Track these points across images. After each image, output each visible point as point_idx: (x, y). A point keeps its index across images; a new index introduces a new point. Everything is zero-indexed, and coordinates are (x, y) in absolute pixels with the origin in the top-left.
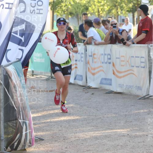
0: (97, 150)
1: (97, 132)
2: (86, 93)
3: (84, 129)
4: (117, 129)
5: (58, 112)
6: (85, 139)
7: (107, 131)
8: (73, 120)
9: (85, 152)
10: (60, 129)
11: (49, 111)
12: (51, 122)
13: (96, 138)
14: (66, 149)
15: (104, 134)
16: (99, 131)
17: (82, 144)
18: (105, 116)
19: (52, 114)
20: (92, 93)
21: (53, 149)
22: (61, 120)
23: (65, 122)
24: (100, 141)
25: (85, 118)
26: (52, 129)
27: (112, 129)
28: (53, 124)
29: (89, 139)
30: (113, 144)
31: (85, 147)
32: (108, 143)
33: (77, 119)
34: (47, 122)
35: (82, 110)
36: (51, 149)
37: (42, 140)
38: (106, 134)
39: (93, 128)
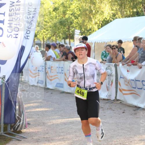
0: (69, 132)
1: (64, 120)
2: (47, 92)
3: (54, 117)
4: (75, 118)
5: (33, 105)
6: (58, 124)
7: (70, 119)
8: (45, 111)
9: (61, 133)
10: (38, 117)
11: (26, 104)
12: (30, 112)
13: (65, 124)
14: (48, 131)
15: (69, 121)
16: (65, 119)
17: (57, 127)
18: (65, 109)
19: (30, 106)
20: (51, 93)
21: (39, 130)
22: (37, 111)
23: (40, 112)
24: (68, 126)
25: (53, 110)
26: (33, 117)
27: (72, 118)
28: (32, 113)
29: (60, 124)
30: (77, 128)
31: (59, 130)
32: (74, 127)
33: (47, 110)
34: (28, 112)
35: (48, 104)
36: (37, 130)
37: (30, 124)
38: (70, 121)
39: (59, 116)
